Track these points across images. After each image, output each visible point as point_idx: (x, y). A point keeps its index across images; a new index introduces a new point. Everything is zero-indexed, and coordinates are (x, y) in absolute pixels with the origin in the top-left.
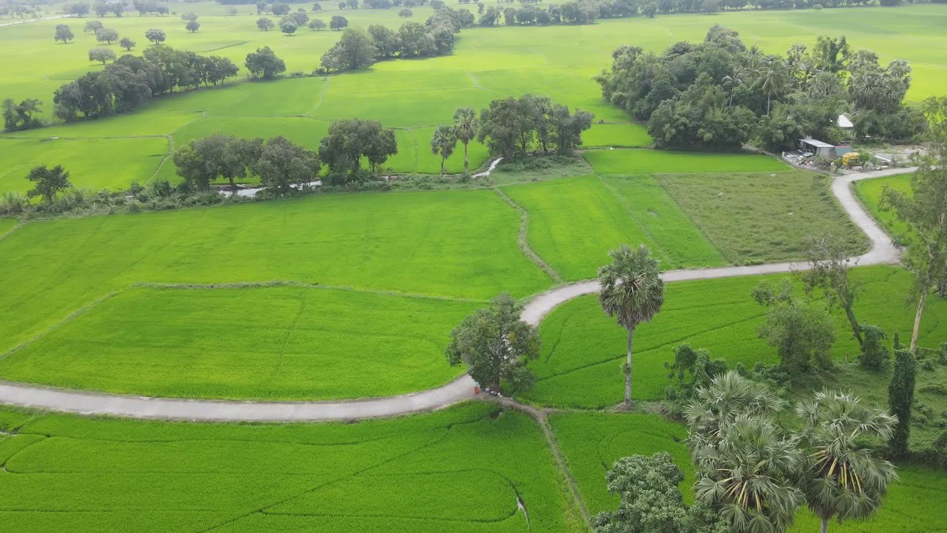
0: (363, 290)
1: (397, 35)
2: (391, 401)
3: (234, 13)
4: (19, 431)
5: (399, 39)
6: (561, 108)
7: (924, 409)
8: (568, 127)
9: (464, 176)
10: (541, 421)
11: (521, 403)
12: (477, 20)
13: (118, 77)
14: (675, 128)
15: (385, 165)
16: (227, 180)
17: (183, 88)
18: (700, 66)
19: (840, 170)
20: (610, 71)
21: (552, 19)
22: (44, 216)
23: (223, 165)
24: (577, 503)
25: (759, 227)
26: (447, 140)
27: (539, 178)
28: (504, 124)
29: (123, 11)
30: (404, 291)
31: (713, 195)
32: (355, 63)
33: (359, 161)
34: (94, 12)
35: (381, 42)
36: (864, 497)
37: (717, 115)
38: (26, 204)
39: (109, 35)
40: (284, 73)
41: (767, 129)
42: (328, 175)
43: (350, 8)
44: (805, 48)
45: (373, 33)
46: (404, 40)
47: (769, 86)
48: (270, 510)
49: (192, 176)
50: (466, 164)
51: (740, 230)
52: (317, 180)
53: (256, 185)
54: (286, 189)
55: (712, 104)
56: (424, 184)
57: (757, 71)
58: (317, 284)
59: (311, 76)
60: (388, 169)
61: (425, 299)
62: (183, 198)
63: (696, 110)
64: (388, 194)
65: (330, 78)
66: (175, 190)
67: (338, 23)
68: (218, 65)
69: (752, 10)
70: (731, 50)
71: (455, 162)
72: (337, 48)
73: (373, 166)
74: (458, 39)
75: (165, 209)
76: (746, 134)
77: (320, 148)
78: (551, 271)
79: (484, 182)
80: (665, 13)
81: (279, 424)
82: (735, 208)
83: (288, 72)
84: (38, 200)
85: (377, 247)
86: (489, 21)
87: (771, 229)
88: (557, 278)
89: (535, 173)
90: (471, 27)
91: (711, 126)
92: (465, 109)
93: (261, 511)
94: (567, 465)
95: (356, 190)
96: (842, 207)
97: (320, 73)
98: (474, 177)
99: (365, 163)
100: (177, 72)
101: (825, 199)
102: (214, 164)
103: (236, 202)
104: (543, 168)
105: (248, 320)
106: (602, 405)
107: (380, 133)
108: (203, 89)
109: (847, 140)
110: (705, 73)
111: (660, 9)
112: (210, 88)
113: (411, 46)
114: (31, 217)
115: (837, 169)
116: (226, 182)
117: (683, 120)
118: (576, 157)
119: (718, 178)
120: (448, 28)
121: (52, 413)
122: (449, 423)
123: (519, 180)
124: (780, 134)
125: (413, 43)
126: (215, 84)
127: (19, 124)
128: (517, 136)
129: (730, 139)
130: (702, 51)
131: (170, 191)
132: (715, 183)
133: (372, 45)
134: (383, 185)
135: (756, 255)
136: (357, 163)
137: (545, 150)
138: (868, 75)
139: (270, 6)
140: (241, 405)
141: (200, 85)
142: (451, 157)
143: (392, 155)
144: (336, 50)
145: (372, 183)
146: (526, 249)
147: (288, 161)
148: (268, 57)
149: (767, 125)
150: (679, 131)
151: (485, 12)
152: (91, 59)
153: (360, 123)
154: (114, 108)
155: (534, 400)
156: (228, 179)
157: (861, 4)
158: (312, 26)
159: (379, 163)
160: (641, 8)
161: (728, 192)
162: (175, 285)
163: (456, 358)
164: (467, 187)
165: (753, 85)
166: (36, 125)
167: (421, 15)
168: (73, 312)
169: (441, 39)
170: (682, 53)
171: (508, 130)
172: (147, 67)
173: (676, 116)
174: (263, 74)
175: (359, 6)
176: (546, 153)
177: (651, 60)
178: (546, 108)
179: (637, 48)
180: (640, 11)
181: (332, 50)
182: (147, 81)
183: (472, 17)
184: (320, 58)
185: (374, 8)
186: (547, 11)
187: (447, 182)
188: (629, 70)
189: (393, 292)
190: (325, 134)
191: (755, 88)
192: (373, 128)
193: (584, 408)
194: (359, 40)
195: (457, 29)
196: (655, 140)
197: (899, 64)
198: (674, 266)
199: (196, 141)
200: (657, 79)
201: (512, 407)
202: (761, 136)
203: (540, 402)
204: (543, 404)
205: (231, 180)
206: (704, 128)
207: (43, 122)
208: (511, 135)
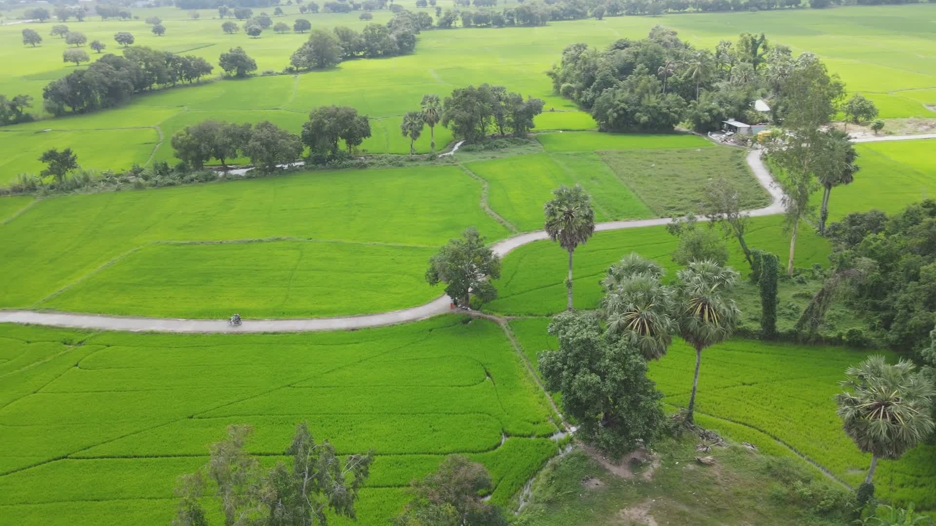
0: (351, 242)
1: (361, 36)
2: (383, 316)
3: (196, 17)
4: (83, 343)
5: (363, 40)
6: (515, 95)
7: (794, 307)
8: (521, 113)
9: (431, 155)
10: (502, 324)
11: (487, 314)
12: (435, 23)
13: (102, 74)
14: (617, 112)
15: (360, 147)
16: (219, 162)
17: (161, 86)
18: (638, 59)
19: (755, 145)
20: (559, 65)
21: (507, 21)
22: (57, 193)
23: (216, 147)
24: (531, 373)
25: (684, 189)
26: (415, 124)
27: (497, 156)
28: (465, 109)
29: (84, 16)
30: (386, 242)
31: (647, 166)
32: (322, 62)
33: (338, 143)
34: (55, 17)
35: (346, 43)
36: (719, 327)
37: (652, 100)
38: (39, 183)
39: (78, 39)
40: (255, 72)
41: (695, 112)
42: (310, 156)
43: (311, 12)
44: (731, 44)
45: (338, 34)
46: (368, 40)
47: (697, 76)
48: (297, 385)
49: (189, 157)
50: (433, 145)
51: (667, 191)
52: (300, 161)
53: (245, 166)
54: (273, 169)
55: (648, 92)
56: (396, 163)
57: (686, 63)
58: (311, 239)
59: (282, 74)
60: (364, 151)
61: (404, 247)
62: (182, 177)
63: (633, 97)
64: (363, 171)
65: (300, 76)
66: (173, 170)
67: (302, 26)
68: (194, 64)
69: (694, 12)
70: (666, 45)
71: (422, 144)
72: (305, 48)
73: (350, 148)
74: (419, 40)
75: (165, 185)
76: (676, 116)
77: (303, 132)
78: (508, 225)
79: (449, 159)
80: (612, 16)
81: (295, 333)
82: (664, 176)
83: (259, 71)
84: (49, 180)
85: (359, 211)
86: (446, 24)
87: (694, 190)
88: (514, 230)
89: (493, 152)
90: (429, 29)
91: (647, 110)
92: (430, 95)
93: (289, 386)
94: (523, 351)
95: (335, 168)
96: (753, 173)
97: (290, 71)
98: (440, 156)
99: (342, 145)
100: (157, 71)
101: (740, 168)
102: (207, 146)
103: (229, 179)
104: (501, 148)
105: (257, 265)
106: (550, 313)
107: (356, 118)
108: (180, 86)
109: (764, 122)
110: (642, 64)
111: (609, 11)
112: (186, 86)
113: (375, 46)
114: (46, 194)
115: (752, 145)
116: (218, 164)
117: (623, 105)
118: (530, 139)
119: (651, 153)
120: (410, 30)
121: (108, 331)
122: (430, 328)
123: (480, 158)
124: (707, 117)
125: (376, 43)
126: (191, 82)
127: (11, 118)
128: (477, 120)
129: (664, 122)
130: (640, 46)
131: (168, 171)
132: (649, 157)
133: (338, 45)
134: (361, 163)
135: (679, 210)
136: (336, 145)
137: (502, 133)
138: (780, 65)
139: (232, 10)
140: (262, 322)
141: (177, 83)
142: (418, 139)
143: (367, 137)
144: (304, 49)
145: (350, 161)
146: (487, 209)
147: (275, 143)
148: (240, 56)
149: (695, 109)
150: (619, 116)
151: (443, 15)
152: (65, 60)
153: (337, 109)
154: (99, 103)
155: (497, 312)
156: (220, 160)
157: (793, 6)
158: (276, 29)
159: (355, 145)
160: (591, 11)
161: (660, 164)
162: (188, 242)
163: (434, 278)
164: (434, 164)
165: (684, 75)
166: (28, 119)
167: (382, 18)
168: (105, 264)
169: (402, 39)
170: (622, 48)
171: (469, 115)
172: (128, 65)
173: (616, 102)
174: (236, 73)
175: (319, 10)
176: (503, 135)
177: (595, 55)
178: (502, 96)
179: (582, 45)
180: (589, 14)
181: (301, 50)
182: (129, 78)
183: (430, 20)
184: (289, 57)
185: (335, 12)
186: (501, 14)
187: (416, 160)
188: (576, 64)
189: (376, 243)
190: (306, 119)
191: (686, 78)
192: (350, 114)
193: (536, 316)
194: (325, 40)
195: (418, 31)
196: (599, 124)
197: (807, 56)
198: (612, 219)
199: (190, 126)
200: (600, 72)
201: (480, 317)
202: (690, 118)
203: (501, 312)
204: (504, 314)
205: (223, 162)
206: (640, 112)
207: (33, 116)
208: (471, 120)
